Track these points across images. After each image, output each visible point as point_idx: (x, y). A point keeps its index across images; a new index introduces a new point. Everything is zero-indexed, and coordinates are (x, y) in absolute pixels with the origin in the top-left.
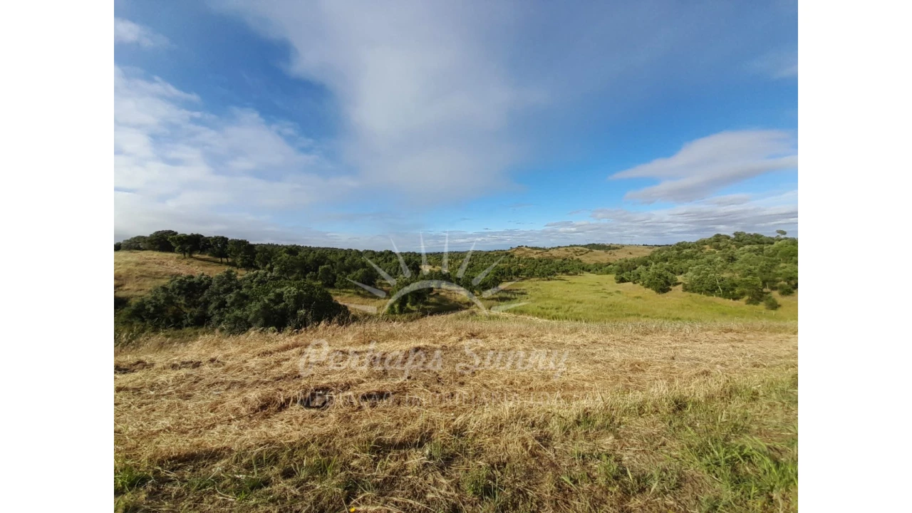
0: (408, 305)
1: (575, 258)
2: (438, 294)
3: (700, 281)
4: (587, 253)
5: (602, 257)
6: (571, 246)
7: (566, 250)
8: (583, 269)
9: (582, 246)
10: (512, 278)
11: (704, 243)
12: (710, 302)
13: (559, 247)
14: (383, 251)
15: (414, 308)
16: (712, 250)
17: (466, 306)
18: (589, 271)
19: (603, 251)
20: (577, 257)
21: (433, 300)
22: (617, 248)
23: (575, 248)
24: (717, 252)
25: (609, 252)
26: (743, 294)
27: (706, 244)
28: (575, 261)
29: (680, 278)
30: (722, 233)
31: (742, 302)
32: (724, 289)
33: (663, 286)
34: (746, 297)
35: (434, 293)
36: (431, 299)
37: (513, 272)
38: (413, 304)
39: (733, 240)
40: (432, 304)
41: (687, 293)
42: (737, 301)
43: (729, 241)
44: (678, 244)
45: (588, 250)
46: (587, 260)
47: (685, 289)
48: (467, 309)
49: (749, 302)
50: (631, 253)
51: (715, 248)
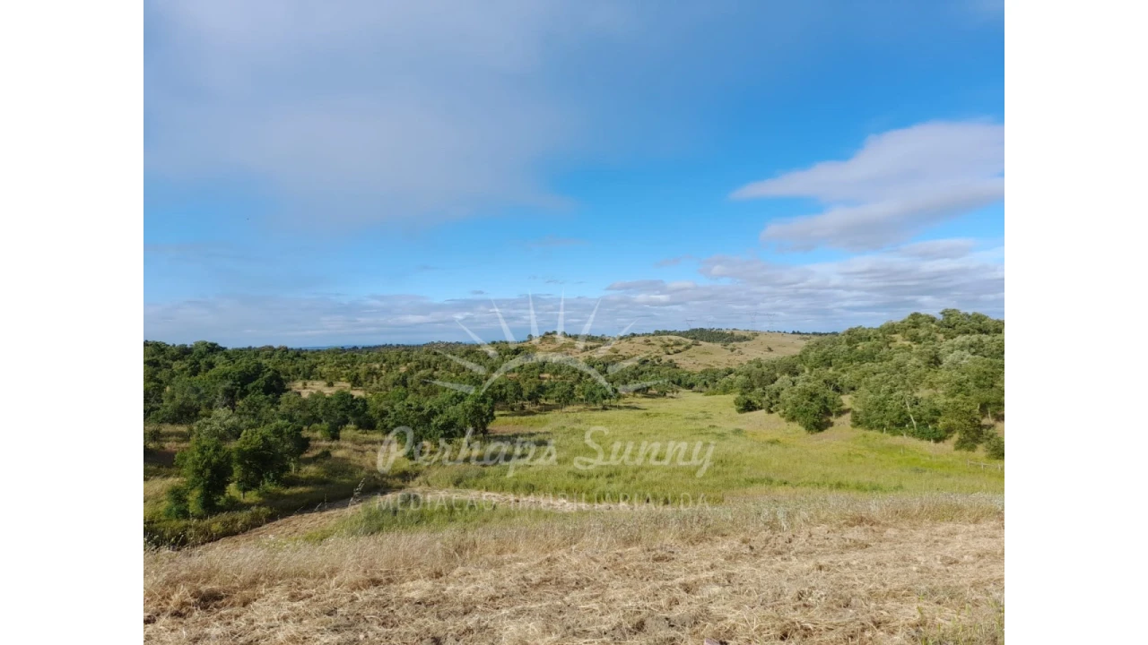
0: (232, 490)
1: (665, 359)
2: (326, 454)
3: (881, 406)
4: (688, 348)
5: (719, 357)
6: (658, 333)
7: (648, 343)
8: (679, 383)
9: (679, 334)
10: (523, 407)
11: (892, 329)
12: (897, 447)
13: (634, 335)
14: (189, 343)
15: (252, 497)
16: (907, 343)
17: (398, 482)
18: (691, 386)
19: (718, 346)
20: (670, 357)
21: (311, 470)
22: (745, 338)
23: (665, 338)
24: (914, 346)
25: (730, 346)
26: (950, 430)
27: (896, 333)
28: (665, 365)
29: (846, 400)
30: (923, 312)
31: (948, 446)
32: (919, 420)
33: (819, 418)
34: (956, 437)
35: (316, 452)
36: (304, 469)
37: (525, 394)
38: (247, 485)
39: (941, 325)
40: (305, 483)
41: (860, 431)
42: (941, 445)
43: (933, 326)
44: (850, 332)
45: (690, 341)
46: (690, 362)
47: (857, 423)
48: (400, 488)
49: (961, 445)
50: (770, 350)
51: (912, 340)
